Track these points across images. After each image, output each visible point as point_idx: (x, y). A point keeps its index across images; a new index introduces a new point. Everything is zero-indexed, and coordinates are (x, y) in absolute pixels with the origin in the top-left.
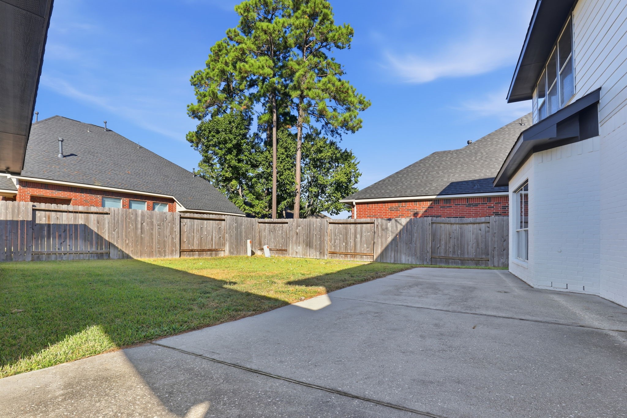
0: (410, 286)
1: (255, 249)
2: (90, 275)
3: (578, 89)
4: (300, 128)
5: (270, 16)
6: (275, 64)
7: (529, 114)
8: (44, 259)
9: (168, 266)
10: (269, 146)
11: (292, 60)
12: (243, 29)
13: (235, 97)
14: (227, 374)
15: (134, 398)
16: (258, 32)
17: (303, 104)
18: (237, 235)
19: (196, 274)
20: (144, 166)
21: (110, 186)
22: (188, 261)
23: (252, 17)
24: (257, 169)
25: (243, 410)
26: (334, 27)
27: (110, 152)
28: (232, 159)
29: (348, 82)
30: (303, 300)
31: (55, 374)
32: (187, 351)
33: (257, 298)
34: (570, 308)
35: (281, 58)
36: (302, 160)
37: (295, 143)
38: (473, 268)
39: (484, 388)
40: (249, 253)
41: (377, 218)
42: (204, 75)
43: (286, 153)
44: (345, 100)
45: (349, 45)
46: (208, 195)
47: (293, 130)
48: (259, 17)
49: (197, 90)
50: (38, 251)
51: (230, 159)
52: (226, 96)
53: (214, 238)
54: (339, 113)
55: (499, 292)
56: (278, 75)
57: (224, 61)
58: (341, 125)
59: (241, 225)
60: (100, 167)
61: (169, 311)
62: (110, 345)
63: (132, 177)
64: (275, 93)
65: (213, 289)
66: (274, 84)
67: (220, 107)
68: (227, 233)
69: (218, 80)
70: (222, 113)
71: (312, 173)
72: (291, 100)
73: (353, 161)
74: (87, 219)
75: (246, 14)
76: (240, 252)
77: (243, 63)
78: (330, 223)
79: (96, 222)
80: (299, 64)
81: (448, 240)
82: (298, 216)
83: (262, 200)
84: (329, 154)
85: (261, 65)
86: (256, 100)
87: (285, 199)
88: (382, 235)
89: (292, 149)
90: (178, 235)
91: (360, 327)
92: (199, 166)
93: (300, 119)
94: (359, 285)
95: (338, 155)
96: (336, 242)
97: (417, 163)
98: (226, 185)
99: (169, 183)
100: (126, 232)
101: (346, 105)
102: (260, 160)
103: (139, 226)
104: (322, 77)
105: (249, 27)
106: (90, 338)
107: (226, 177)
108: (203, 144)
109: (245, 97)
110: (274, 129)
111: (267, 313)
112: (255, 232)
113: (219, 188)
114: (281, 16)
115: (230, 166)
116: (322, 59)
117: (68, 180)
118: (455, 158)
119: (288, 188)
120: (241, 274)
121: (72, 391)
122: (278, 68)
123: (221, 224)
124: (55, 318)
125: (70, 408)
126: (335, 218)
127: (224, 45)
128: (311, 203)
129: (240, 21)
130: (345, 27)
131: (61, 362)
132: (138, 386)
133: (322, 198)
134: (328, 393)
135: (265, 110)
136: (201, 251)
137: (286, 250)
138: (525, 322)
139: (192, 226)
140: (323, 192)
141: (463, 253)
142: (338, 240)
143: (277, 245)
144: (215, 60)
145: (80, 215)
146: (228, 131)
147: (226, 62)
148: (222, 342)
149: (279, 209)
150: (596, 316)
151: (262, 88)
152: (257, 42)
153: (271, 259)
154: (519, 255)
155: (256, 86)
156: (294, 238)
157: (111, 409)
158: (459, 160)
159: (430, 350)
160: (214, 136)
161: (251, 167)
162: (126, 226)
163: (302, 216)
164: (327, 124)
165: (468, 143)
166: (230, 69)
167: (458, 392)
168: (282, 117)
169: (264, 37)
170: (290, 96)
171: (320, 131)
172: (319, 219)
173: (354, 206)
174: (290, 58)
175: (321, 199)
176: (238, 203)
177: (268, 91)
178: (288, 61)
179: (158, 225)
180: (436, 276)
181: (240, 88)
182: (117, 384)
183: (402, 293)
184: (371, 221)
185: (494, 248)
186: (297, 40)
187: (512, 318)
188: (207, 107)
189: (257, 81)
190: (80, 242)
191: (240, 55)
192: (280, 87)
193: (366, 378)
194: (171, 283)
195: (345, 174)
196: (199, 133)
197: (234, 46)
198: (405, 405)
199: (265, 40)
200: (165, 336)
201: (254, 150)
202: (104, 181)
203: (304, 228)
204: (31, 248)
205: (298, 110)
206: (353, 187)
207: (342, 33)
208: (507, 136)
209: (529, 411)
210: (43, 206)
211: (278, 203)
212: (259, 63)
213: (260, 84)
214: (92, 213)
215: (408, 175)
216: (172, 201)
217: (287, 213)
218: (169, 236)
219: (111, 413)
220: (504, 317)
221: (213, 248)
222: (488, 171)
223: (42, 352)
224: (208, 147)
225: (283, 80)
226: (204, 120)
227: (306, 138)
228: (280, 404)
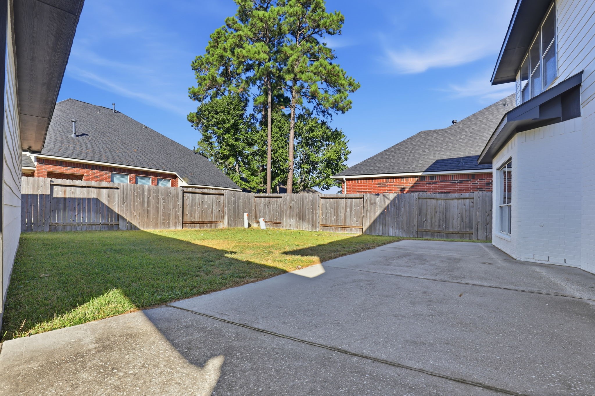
0: (399, 257)
1: (251, 221)
2: (103, 244)
3: (560, 72)
4: (293, 109)
5: (266, 4)
6: (271, 50)
7: (512, 95)
8: (60, 230)
9: (172, 237)
10: (264, 126)
11: (286, 46)
12: (240, 17)
13: (232, 80)
14: (237, 333)
15: (158, 352)
16: (255, 20)
17: (296, 87)
18: (235, 208)
19: (198, 244)
20: (149, 144)
21: (118, 163)
22: (190, 232)
23: (249, 6)
24: (252, 147)
25: (255, 363)
26: (326, 14)
27: (118, 132)
28: (230, 138)
29: (339, 65)
30: (300, 269)
31: (86, 330)
32: (199, 312)
33: (257, 266)
34: (551, 279)
35: (276, 44)
36: (295, 139)
37: (288, 123)
38: (458, 241)
39: (472, 349)
40: (246, 225)
41: (366, 193)
42: (204, 60)
43: (280, 133)
44: (336, 82)
45: (340, 31)
46: (207, 172)
47: (286, 111)
48: (256, 6)
49: (198, 74)
50: (55, 222)
51: (227, 138)
52: (224, 79)
53: (214, 211)
54: (330, 95)
55: (483, 263)
56: (273, 60)
57: (223, 47)
58: (331, 106)
59: (239, 199)
60: (109, 146)
61: (179, 277)
62: (130, 306)
63: (138, 154)
64: (270, 76)
65: (216, 258)
66: (270, 67)
67: (219, 90)
68: (226, 207)
69: (217, 64)
70: (221, 95)
71: (304, 151)
72: (285, 82)
73: (343, 140)
74: (99, 194)
75: (243, 3)
76: (238, 224)
77: (241, 49)
78: (322, 198)
79: (107, 196)
80: (292, 49)
81: (433, 214)
82: (291, 191)
83: (257, 176)
84: (320, 133)
85: (257, 51)
86: (252, 83)
87: (279, 175)
88: (370, 210)
89: (285, 129)
90: (181, 208)
91: (354, 294)
92: (198, 144)
93: (293, 101)
94: (350, 255)
95: (329, 134)
96: (327, 216)
97: (404, 141)
98: (224, 162)
99: (172, 160)
100: (134, 205)
101: (336, 87)
102: (255, 138)
103: (146, 200)
104: (314, 61)
105: (246, 15)
106: (113, 300)
107: (224, 155)
108: (203, 124)
109: (242, 80)
110: (269, 110)
111: (267, 280)
112: (251, 206)
113: (218, 165)
114: (276, 4)
115: (228, 144)
116: (314, 44)
117: (81, 157)
118: (441, 137)
119: (282, 165)
120: (240, 244)
121: (103, 345)
122: (272, 53)
123: (220, 198)
124: (79, 283)
125: (104, 359)
126: (325, 193)
127: (223, 32)
128: (303, 179)
129: (238, 10)
130: (336, 14)
131: (90, 321)
132: (160, 342)
133: (314, 174)
134: (329, 351)
135: (260, 92)
136: (202, 223)
137: (280, 223)
138: (509, 291)
139: (194, 200)
140: (315, 169)
141: (448, 227)
142: (329, 214)
143: (271, 217)
144: (215, 46)
145: (93, 189)
146: (226, 112)
147: (225, 48)
148: (229, 305)
149: (274, 184)
150: (577, 287)
151: (258, 72)
152: (253, 29)
153: (266, 231)
154: (502, 229)
155: (252, 70)
156: (288, 212)
157: (138, 361)
158: (445, 139)
159: (420, 315)
160: (213, 117)
161: (248, 145)
162: (134, 200)
163: (295, 191)
164: (318, 105)
165: (453, 122)
166: (228, 54)
167: (448, 352)
168: (277, 98)
169: (260, 24)
170: (284, 79)
171: (312, 111)
172: (311, 194)
173: (344, 182)
174: (284, 44)
175: (312, 175)
176: (235, 179)
177: (264, 74)
178: (282, 46)
179: (163, 199)
180: (422, 248)
181: (238, 72)
182: (141, 340)
183: (391, 263)
184: (361, 196)
185: (478, 222)
186: (291, 27)
187: (496, 287)
188: (207, 90)
189: (253, 65)
190: (92, 214)
191: (237, 41)
192: (274, 70)
193: (363, 338)
194: (177, 251)
195: (335, 151)
196: (199, 114)
197: (232, 33)
198: (399, 363)
199: (261, 28)
200: (178, 299)
201: (250, 130)
202: (113, 158)
203: (297, 202)
204: (49, 219)
205: (292, 92)
206: (343, 164)
207: (333, 20)
208: (491, 116)
209: (514, 370)
210: (60, 181)
211: (273, 179)
212: (256, 49)
213: (256, 68)
214: (103, 188)
215: (395, 153)
216: (175, 177)
217: (280, 188)
218: (173, 209)
219: (139, 364)
220: (489, 287)
221: (213, 220)
222: (472, 150)
223: (72, 311)
224: (207, 127)
225: (277, 64)
226: (204, 101)
227: (298, 118)
228: (287, 360)
